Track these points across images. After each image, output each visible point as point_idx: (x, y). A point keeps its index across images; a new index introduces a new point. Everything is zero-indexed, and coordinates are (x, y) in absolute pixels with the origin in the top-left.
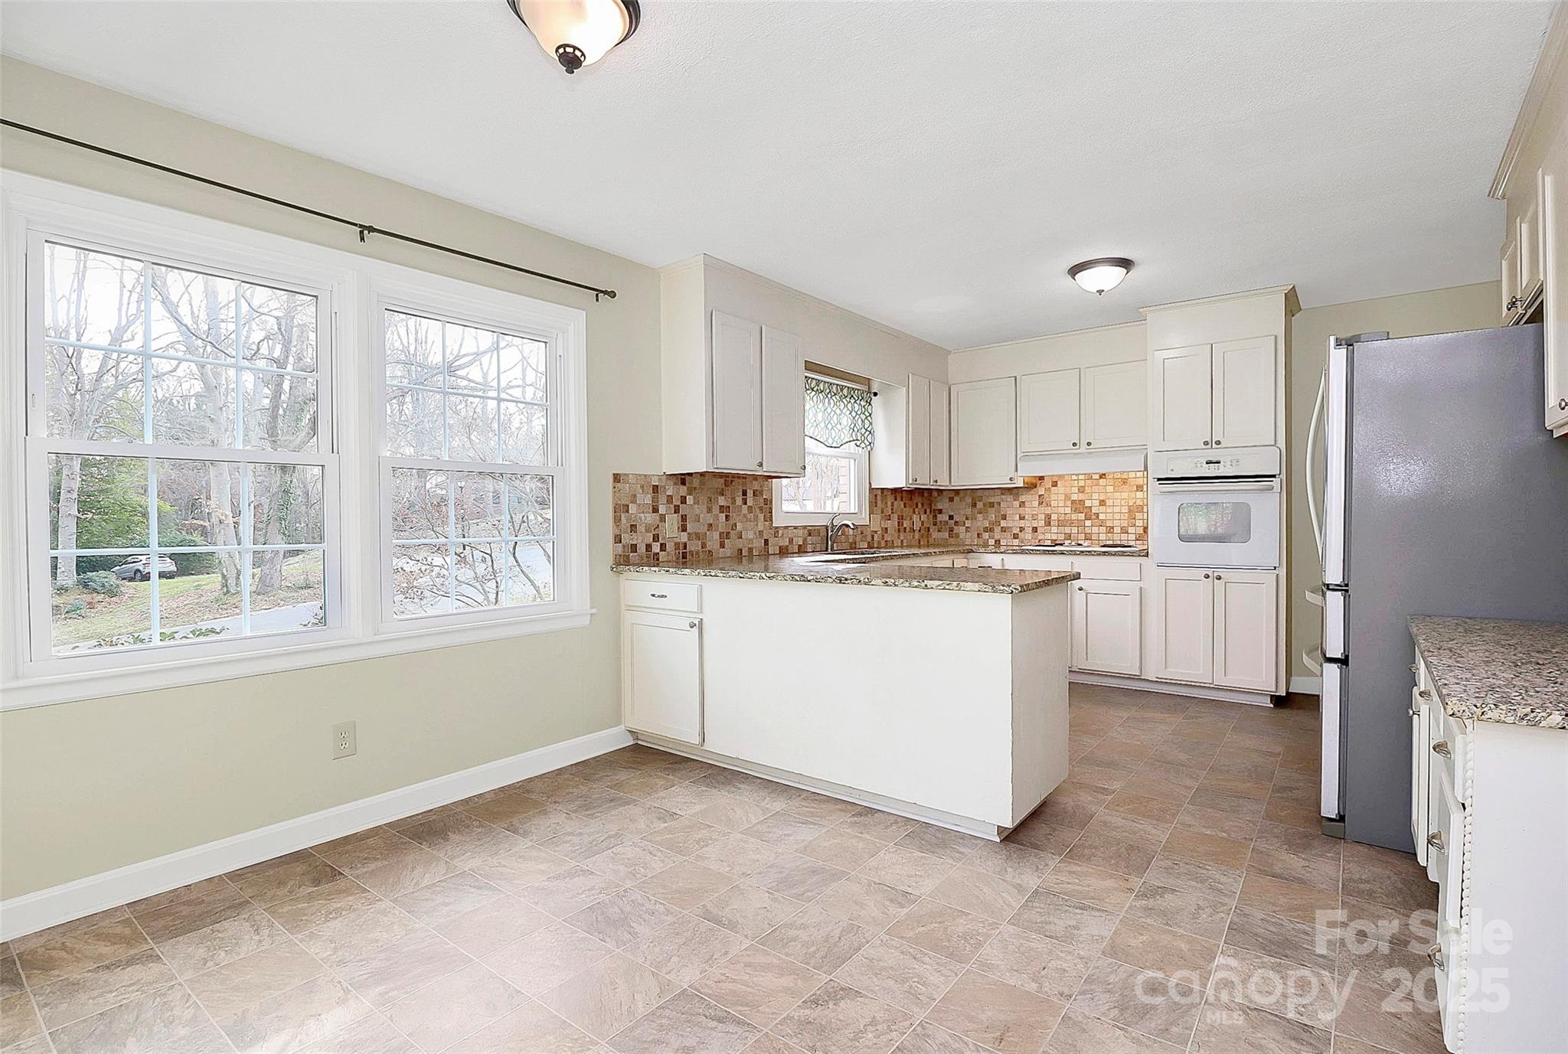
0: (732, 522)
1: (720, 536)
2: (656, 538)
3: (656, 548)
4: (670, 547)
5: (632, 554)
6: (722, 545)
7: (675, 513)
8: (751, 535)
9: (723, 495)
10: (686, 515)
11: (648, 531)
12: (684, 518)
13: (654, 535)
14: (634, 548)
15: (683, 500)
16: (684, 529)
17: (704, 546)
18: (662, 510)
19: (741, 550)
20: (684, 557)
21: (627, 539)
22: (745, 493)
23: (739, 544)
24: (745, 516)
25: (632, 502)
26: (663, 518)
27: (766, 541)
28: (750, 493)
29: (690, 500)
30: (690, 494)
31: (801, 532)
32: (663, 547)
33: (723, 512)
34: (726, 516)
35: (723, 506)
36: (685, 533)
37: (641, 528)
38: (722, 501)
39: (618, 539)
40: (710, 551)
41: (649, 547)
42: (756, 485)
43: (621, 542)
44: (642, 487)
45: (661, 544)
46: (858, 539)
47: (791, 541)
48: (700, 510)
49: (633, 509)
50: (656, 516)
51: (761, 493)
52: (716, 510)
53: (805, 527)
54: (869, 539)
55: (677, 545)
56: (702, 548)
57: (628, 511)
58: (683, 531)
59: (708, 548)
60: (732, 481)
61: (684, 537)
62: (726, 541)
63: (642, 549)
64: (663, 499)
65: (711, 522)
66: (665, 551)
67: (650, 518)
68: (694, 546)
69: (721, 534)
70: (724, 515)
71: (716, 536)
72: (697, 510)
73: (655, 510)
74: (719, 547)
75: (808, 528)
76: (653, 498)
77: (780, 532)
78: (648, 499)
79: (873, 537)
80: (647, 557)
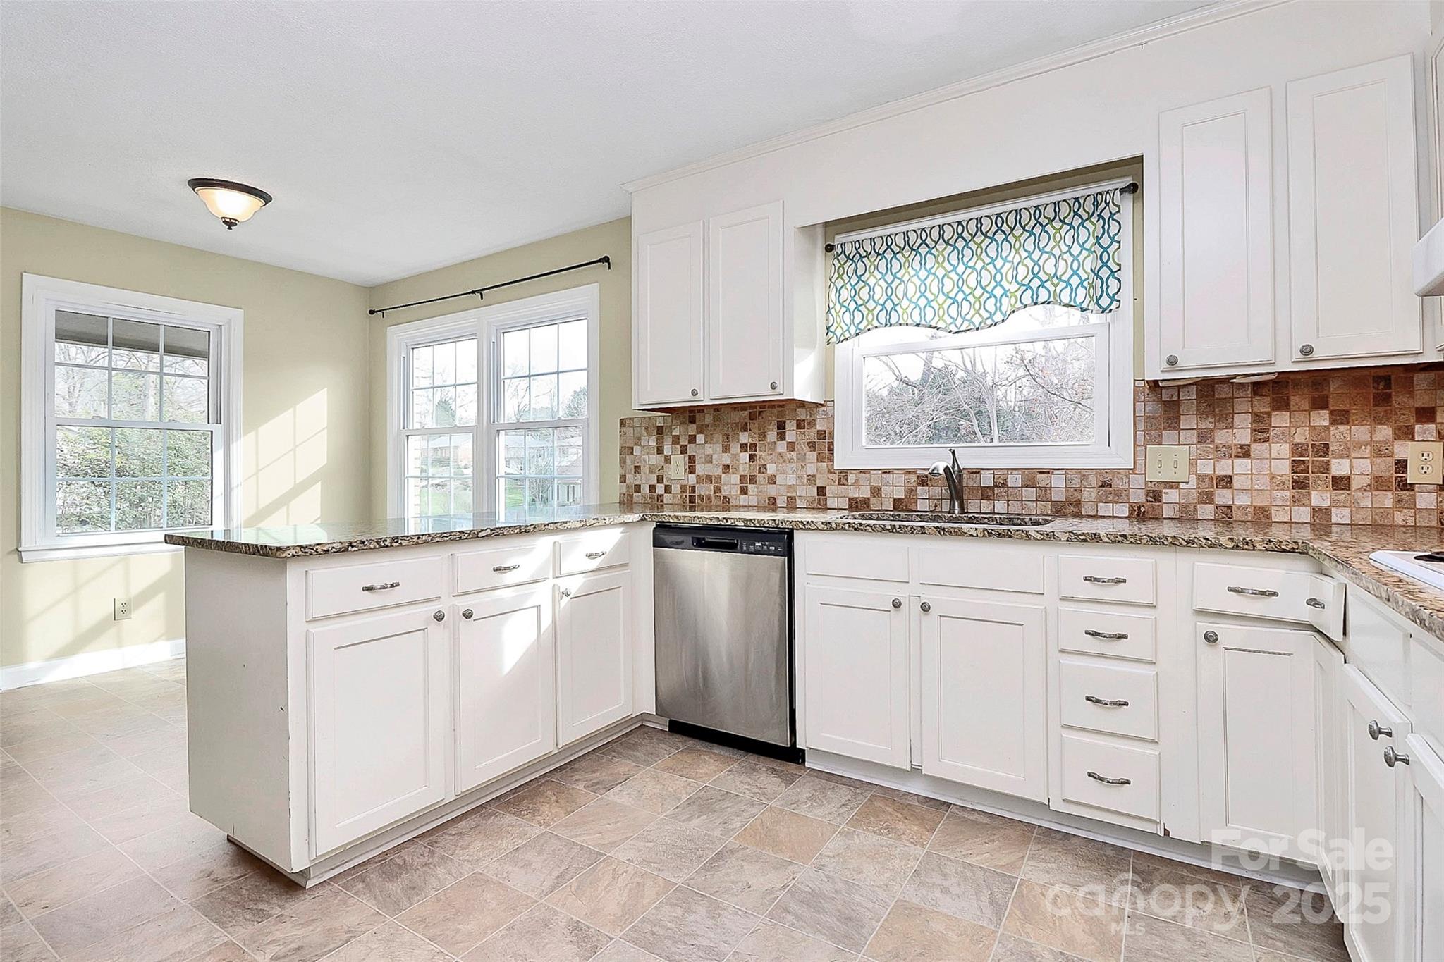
0: (758, 463)
1: (740, 480)
2: (660, 479)
3: (660, 489)
4: (676, 489)
5: (635, 494)
6: (744, 491)
7: (681, 453)
8: (792, 480)
9: (747, 431)
10: (694, 456)
11: (651, 472)
12: (692, 459)
13: (658, 476)
14: (638, 488)
15: (692, 440)
16: (692, 470)
17: (717, 490)
18: (667, 450)
19: (774, 499)
20: (692, 500)
21: (630, 479)
22: (781, 426)
23: (772, 491)
24: (781, 455)
25: (636, 444)
26: (668, 460)
27: (822, 491)
28: (791, 425)
29: (700, 439)
30: (701, 433)
31: (900, 479)
32: (668, 489)
33: (746, 451)
34: (750, 455)
35: (746, 444)
36: (693, 475)
37: (645, 469)
38: (744, 438)
39: (623, 479)
40: (725, 497)
41: (652, 488)
42: (802, 414)
43: (625, 482)
44: (646, 429)
45: (666, 486)
46: (1088, 496)
47: (876, 491)
48: (714, 449)
49: (637, 451)
50: (661, 458)
51: (812, 424)
52: (735, 448)
53: (909, 472)
54: (1139, 497)
55: (683, 489)
56: (715, 493)
57: (632, 453)
58: (691, 473)
59: (724, 493)
60: (760, 412)
61: (692, 479)
62: (750, 486)
63: (645, 489)
64: (668, 440)
65: (728, 462)
66: (670, 493)
67: (656, 459)
68: (705, 490)
69: (742, 478)
70: (747, 455)
71: (735, 479)
72: (709, 449)
73: (660, 451)
74: (739, 492)
75: (919, 472)
76: (657, 439)
77: (851, 479)
78: (653, 441)
79: (1156, 496)
80: (650, 498)
